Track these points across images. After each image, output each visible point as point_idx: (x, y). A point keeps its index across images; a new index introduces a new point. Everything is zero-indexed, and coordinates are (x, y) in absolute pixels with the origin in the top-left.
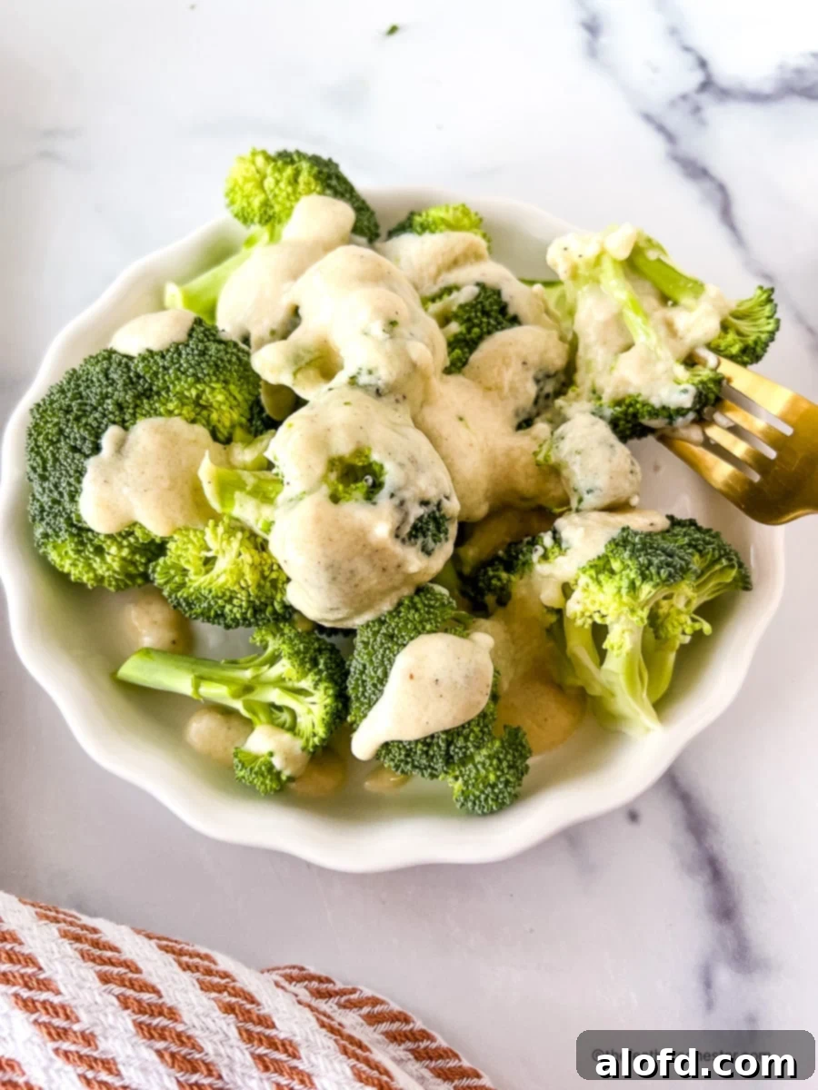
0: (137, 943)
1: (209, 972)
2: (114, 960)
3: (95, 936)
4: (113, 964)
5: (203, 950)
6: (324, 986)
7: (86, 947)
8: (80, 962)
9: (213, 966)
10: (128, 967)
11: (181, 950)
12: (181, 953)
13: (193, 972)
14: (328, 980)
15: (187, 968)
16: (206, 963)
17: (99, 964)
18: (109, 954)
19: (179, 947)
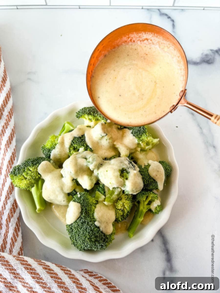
0: (57, 269)
1: (70, 274)
2: (53, 273)
3: (49, 268)
4: (53, 274)
5: (69, 269)
6: (91, 274)
7: (47, 270)
8: (47, 274)
9: (71, 273)
10: (56, 274)
11: (65, 269)
12: (65, 270)
13: (67, 274)
14: (92, 273)
15: (66, 274)
16: (70, 272)
17: (50, 274)
18: (52, 272)
19: (64, 269)
